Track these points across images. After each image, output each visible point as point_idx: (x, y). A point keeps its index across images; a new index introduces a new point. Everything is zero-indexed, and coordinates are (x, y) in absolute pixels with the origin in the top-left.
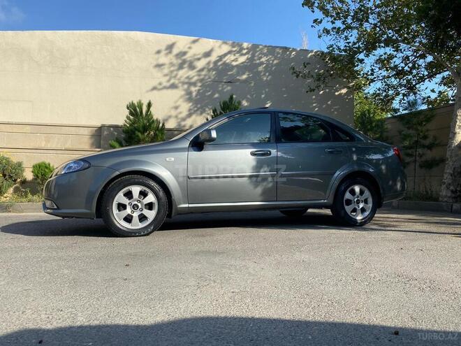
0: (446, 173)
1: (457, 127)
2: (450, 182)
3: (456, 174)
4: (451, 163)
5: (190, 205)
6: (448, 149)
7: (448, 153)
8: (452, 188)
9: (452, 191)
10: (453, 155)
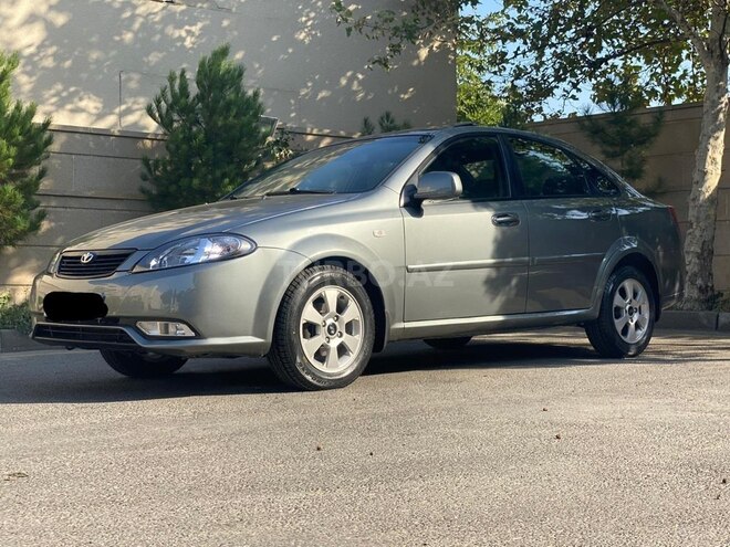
0: (688, 253)
1: (709, 160)
2: (696, 269)
3: (705, 255)
4: (698, 233)
5: (408, 325)
6: (691, 204)
7: (692, 214)
8: (699, 282)
9: (700, 289)
10: (702, 216)
